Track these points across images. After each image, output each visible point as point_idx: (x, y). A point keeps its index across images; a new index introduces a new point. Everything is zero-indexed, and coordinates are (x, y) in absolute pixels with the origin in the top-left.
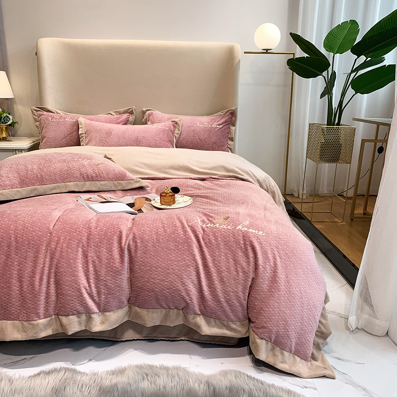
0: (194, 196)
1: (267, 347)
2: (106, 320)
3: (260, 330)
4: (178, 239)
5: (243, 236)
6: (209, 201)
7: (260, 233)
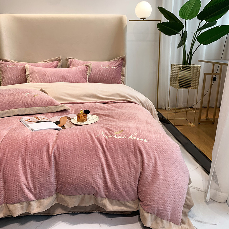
0: (100, 115)
1: (152, 218)
2: (41, 205)
3: (147, 207)
4: (89, 147)
5: (134, 143)
6: (109, 118)
7: (144, 141)
